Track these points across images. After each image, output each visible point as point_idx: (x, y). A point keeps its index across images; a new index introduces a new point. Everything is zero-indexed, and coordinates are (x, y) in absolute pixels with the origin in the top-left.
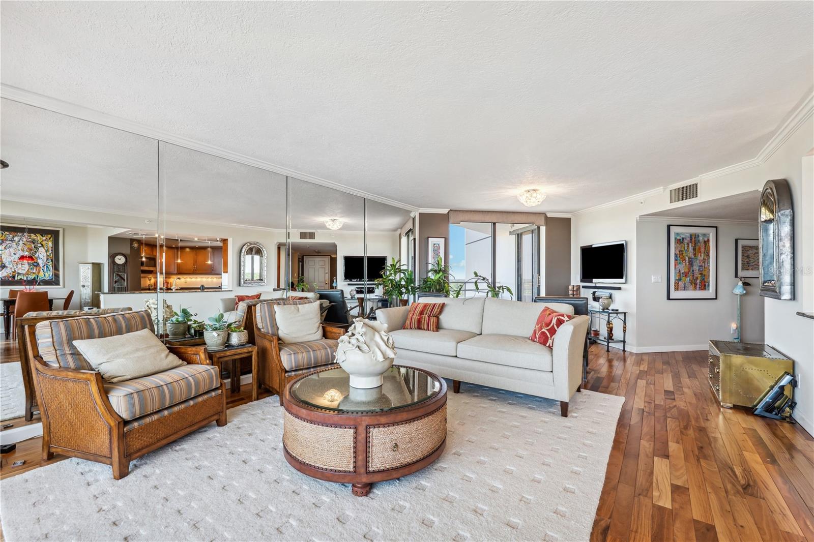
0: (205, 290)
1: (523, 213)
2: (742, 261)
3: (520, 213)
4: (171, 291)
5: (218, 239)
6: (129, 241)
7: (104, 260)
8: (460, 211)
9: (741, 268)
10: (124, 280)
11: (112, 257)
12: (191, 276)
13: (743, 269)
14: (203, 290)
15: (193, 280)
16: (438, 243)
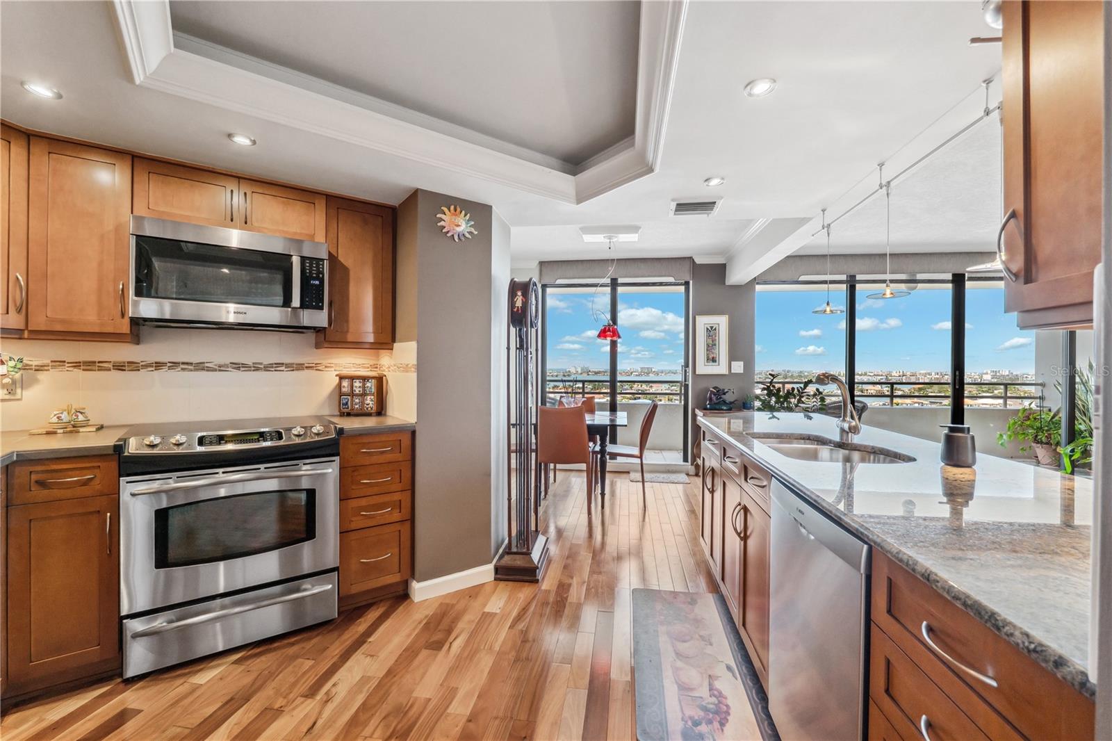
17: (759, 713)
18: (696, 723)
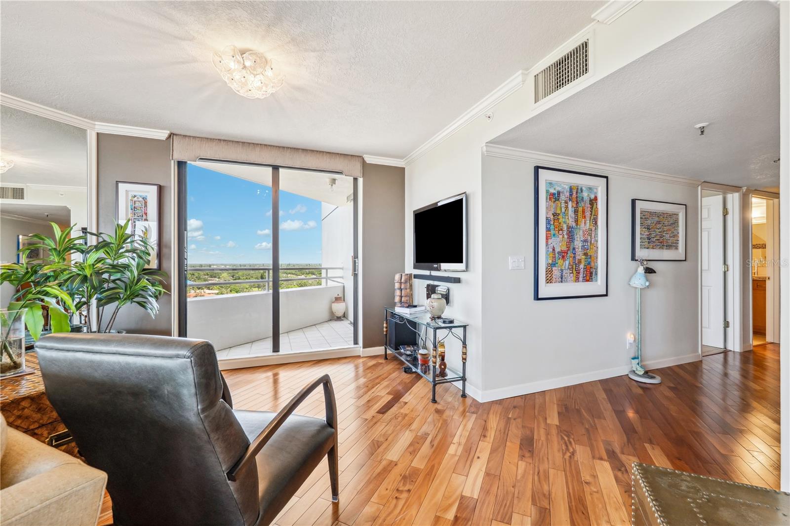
1: (324, 152)
2: (641, 234)
3: (317, 151)
8: (194, 137)
9: (640, 246)
13: (644, 247)
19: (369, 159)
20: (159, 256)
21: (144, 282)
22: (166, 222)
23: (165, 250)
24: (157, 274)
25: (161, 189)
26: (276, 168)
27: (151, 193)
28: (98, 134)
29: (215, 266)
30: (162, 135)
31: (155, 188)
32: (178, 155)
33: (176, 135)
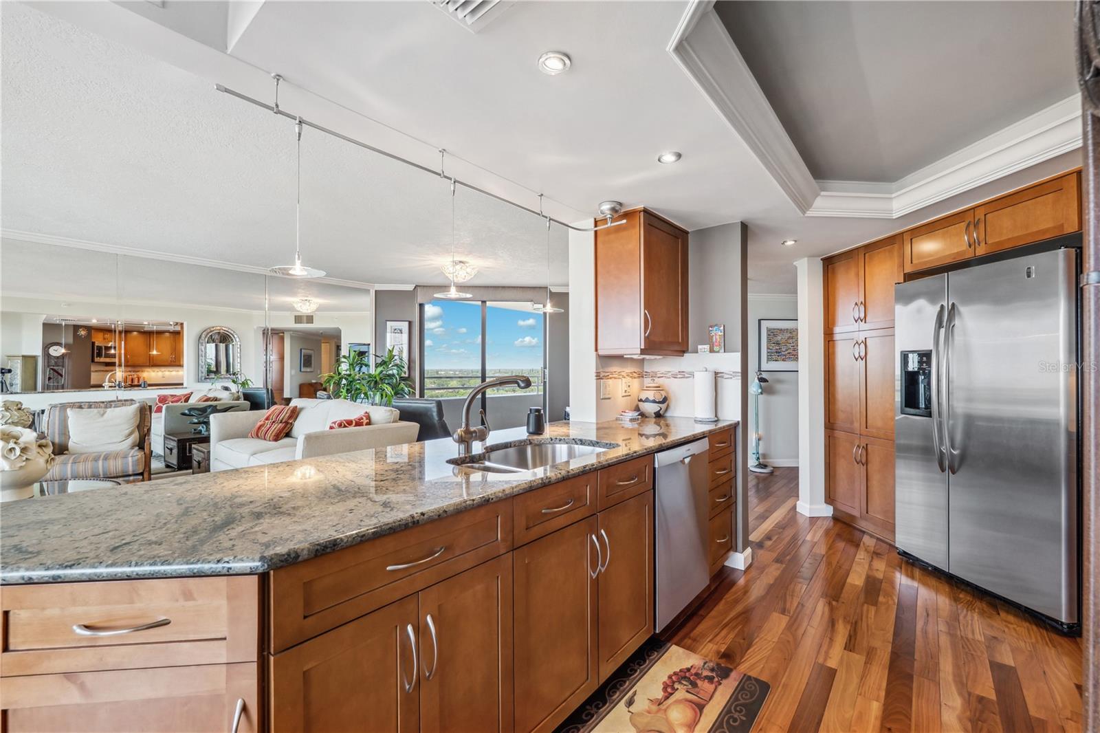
0: (148, 388)
1: (517, 287)
2: (768, 348)
3: (512, 287)
4: (102, 389)
5: (171, 323)
6: (72, 328)
7: (37, 351)
8: (430, 286)
9: (766, 359)
10: (62, 376)
11: (46, 347)
12: (171, 369)
13: (768, 360)
14: (144, 387)
15: (174, 373)
16: (400, 328)
17: (647, 666)
18: (710, 679)
19: (554, 290)
20: (409, 368)
21: (402, 385)
22: (413, 346)
23: (412, 365)
24: (408, 379)
25: (410, 323)
26: (484, 302)
27: (405, 326)
28: (376, 291)
29: (443, 373)
30: (410, 287)
31: (407, 323)
32: (420, 300)
33: (419, 286)
